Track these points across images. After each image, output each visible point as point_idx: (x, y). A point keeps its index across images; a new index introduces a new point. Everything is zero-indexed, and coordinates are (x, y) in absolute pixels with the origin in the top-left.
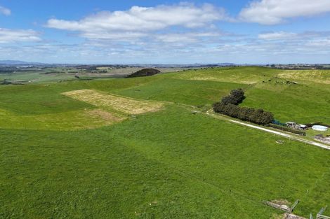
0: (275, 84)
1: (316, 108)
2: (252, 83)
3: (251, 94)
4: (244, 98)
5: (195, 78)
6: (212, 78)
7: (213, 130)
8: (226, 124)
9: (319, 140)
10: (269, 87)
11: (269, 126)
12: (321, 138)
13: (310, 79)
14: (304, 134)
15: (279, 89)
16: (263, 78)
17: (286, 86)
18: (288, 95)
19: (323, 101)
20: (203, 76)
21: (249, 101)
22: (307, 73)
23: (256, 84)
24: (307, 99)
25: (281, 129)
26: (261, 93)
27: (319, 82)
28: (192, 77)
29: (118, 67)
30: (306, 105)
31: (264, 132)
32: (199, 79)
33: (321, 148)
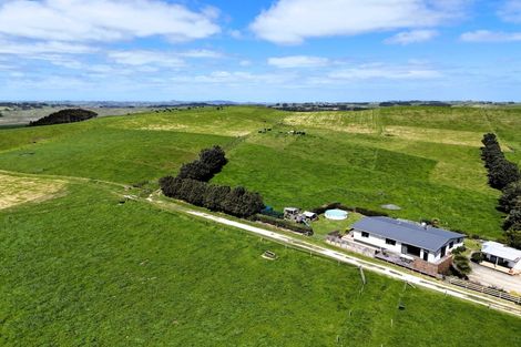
0: (277, 136)
1: (333, 173)
2: (242, 134)
3: (237, 155)
4: (225, 162)
5: (151, 127)
6: (181, 127)
7: (150, 238)
8: (180, 221)
9: (333, 243)
10: (267, 140)
11: (255, 219)
12: (337, 239)
13: (328, 126)
14: (311, 232)
15: (283, 143)
16: (262, 126)
17: (292, 139)
18: (295, 153)
19: (344, 162)
20: (165, 123)
21: (234, 168)
22: (323, 116)
23: (247, 136)
24: (321, 159)
25: (274, 223)
26: (254, 152)
27: (339, 129)
28: (146, 125)
29: (25, 106)
30: (320, 170)
31: (244, 233)
32: (158, 128)
33: (336, 261)
